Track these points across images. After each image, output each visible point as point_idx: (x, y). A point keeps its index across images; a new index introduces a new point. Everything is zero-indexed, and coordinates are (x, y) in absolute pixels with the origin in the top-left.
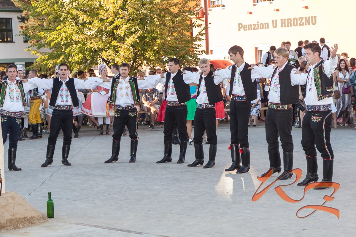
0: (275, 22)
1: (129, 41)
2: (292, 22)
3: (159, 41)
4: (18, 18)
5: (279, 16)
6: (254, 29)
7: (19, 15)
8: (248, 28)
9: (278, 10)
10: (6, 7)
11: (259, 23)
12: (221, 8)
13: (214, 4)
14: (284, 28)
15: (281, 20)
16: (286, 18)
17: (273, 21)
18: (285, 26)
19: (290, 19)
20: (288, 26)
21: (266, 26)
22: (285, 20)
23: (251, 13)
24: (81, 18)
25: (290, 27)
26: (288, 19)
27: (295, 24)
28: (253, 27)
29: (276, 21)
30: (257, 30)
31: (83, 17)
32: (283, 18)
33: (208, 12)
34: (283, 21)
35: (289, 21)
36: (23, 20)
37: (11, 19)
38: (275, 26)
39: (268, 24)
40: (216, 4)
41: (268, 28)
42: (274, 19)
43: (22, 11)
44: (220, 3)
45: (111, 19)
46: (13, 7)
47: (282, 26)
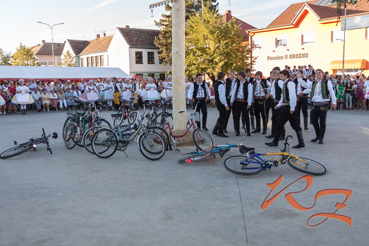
1: (221, 64)
3: (234, 65)
4: (157, 52)
5: (288, 53)
7: (158, 50)
9: (288, 50)
10: (152, 47)
12: (259, 48)
13: (255, 46)
23: (274, 51)
24: (198, 53)
30: (277, 60)
31: (199, 53)
32: (291, 54)
33: (253, 50)
36: (159, 53)
37: (154, 52)
40: (256, 46)
42: (286, 54)
43: (159, 49)
44: (259, 46)
45: (212, 53)
46: (155, 47)
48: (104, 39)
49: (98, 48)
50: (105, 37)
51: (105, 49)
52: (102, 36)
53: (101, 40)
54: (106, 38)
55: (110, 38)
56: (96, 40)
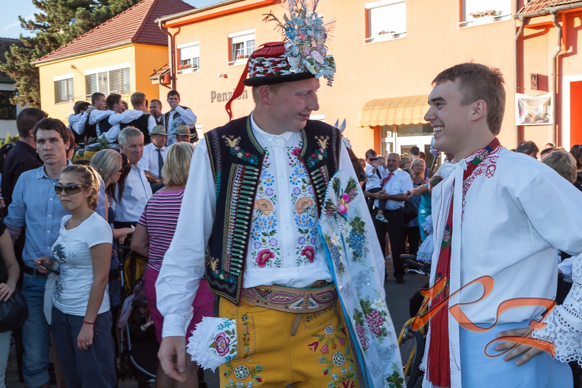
12: (193, 69)
33: (177, 76)
40: (187, 64)
41: (247, 97)
44: (192, 63)
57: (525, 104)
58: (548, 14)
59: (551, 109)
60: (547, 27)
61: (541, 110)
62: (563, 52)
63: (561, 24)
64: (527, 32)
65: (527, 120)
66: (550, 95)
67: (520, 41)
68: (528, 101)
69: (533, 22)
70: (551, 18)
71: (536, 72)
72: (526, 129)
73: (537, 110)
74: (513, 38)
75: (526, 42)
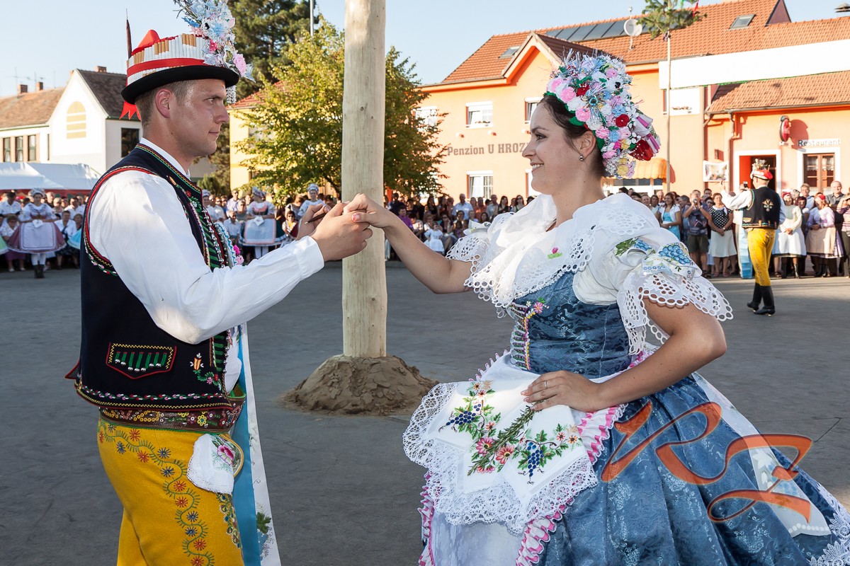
0: (491, 147)
2: (512, 148)
5: (496, 141)
6: (466, 154)
8: (459, 152)
9: (495, 134)
11: (473, 148)
14: (502, 154)
15: (499, 145)
16: (505, 143)
17: (489, 146)
18: (503, 152)
19: (510, 145)
20: (507, 152)
21: (481, 151)
22: (503, 145)
25: (509, 153)
26: (507, 145)
27: (516, 150)
28: (465, 151)
29: (493, 145)
30: (470, 155)
32: (501, 143)
34: (501, 146)
35: (508, 146)
38: (491, 151)
39: (483, 148)
41: (483, 153)
42: (491, 144)
47: (499, 152)
48: (40, 97)
49: (21, 117)
50: (42, 91)
51: (42, 120)
52: (33, 89)
53: (31, 98)
54: (44, 94)
55: (56, 96)
56: (18, 97)
57: (710, 168)
58: (726, 113)
59: (727, 172)
60: (723, 120)
61: (721, 173)
62: (735, 137)
63: (734, 119)
64: (712, 123)
65: (711, 179)
66: (727, 162)
67: (706, 128)
68: (712, 166)
69: (715, 117)
70: (728, 116)
71: (717, 148)
72: (709, 184)
73: (718, 172)
74: (702, 125)
75: (709, 129)
